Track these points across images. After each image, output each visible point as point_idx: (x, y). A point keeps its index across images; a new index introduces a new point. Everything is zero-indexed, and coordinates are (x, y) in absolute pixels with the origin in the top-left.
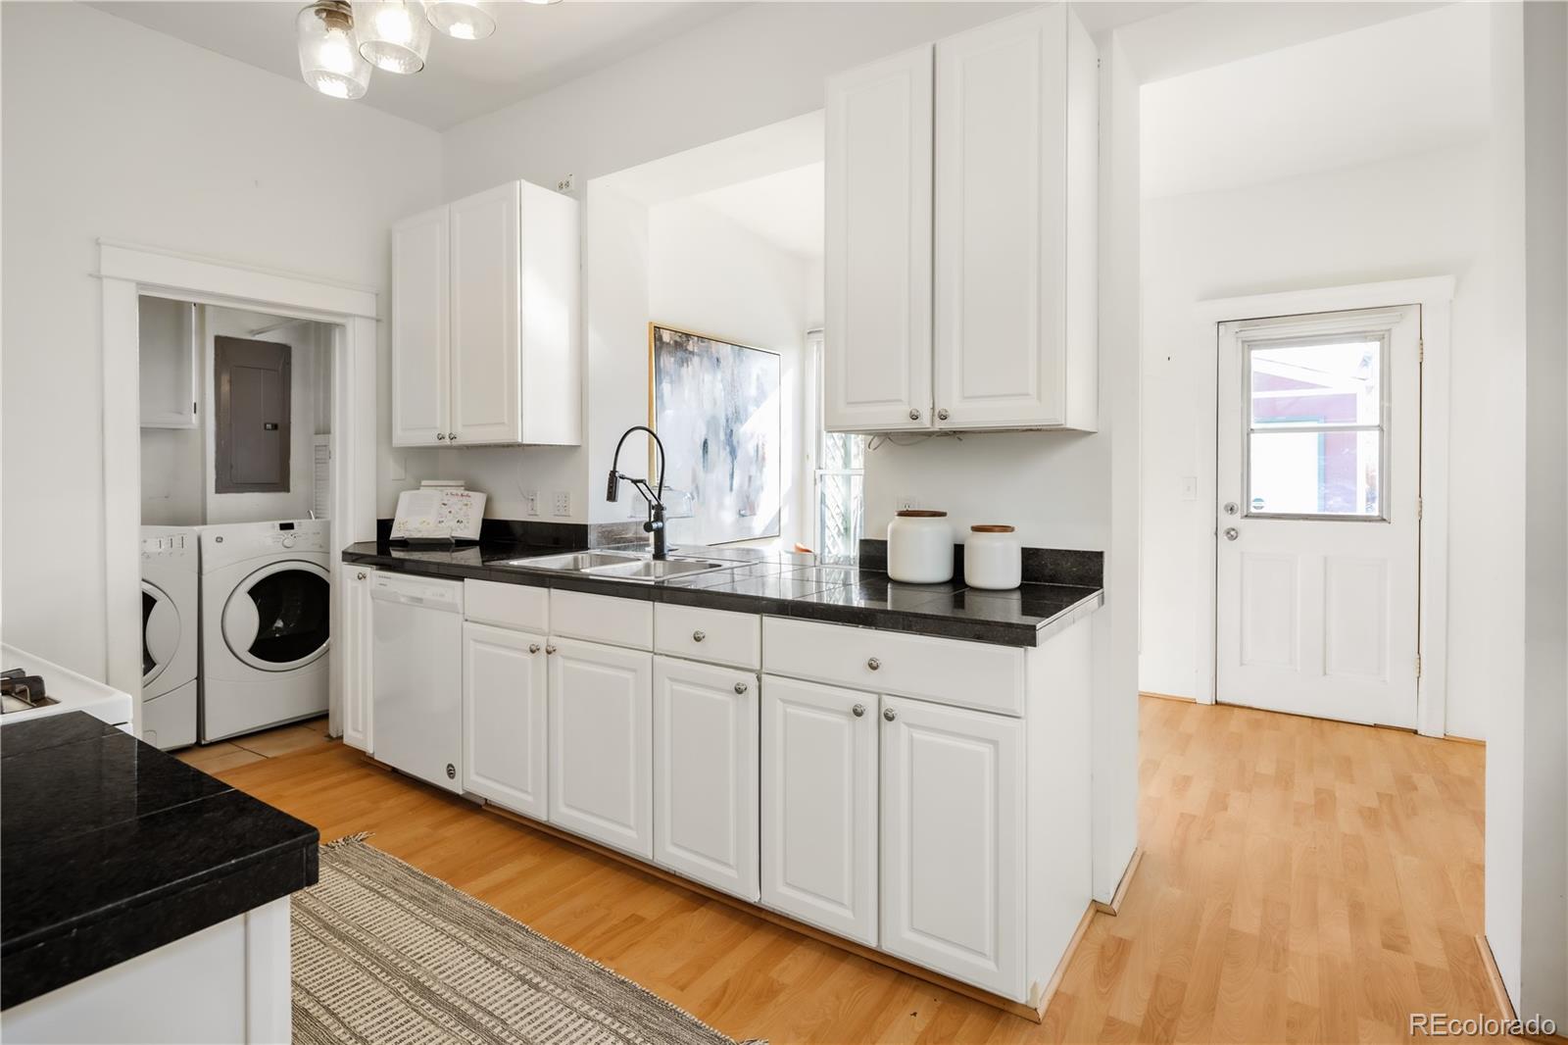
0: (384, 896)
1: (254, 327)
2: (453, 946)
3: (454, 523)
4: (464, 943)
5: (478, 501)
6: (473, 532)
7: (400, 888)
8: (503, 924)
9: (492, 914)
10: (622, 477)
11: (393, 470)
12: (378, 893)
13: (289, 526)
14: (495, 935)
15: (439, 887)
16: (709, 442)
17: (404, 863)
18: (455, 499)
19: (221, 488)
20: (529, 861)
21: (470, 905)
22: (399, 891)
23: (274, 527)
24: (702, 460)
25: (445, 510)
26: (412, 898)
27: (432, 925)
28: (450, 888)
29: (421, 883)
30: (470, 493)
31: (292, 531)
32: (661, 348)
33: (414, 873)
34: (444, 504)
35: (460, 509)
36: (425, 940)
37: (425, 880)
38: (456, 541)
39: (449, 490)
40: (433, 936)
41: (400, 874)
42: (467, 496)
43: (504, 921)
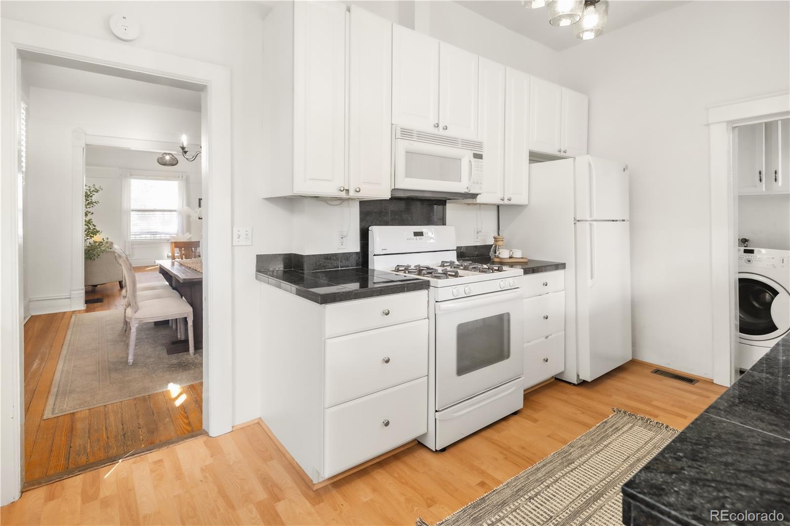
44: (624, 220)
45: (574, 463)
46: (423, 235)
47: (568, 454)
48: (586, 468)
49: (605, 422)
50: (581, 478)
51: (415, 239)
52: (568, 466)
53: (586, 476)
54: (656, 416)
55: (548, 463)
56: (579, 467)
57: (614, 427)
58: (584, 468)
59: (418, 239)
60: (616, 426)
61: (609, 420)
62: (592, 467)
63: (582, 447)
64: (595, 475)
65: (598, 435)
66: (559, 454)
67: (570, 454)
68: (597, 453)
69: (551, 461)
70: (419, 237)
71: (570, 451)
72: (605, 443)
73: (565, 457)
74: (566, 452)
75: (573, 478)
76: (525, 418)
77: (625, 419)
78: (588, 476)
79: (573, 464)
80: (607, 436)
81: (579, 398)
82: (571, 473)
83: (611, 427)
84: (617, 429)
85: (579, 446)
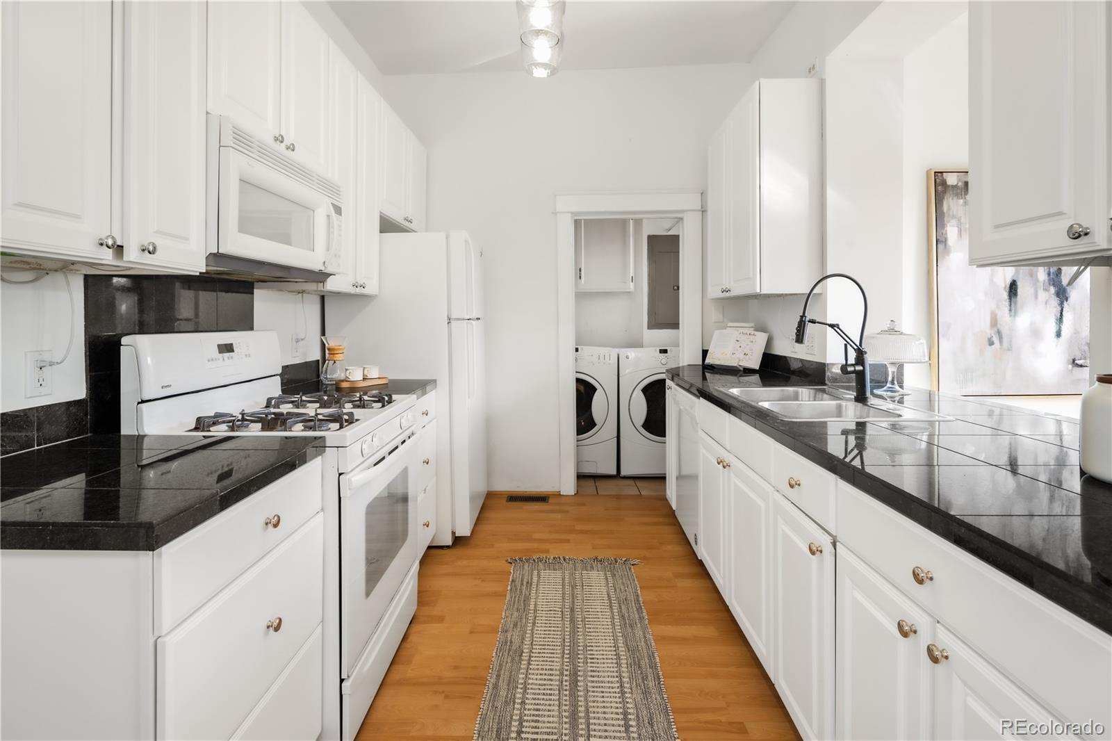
0: (611, 607)
1: (668, 226)
2: (612, 663)
3: (742, 356)
4: (619, 665)
5: (761, 338)
6: (755, 363)
7: (623, 607)
8: (651, 667)
9: (651, 657)
10: (813, 322)
11: (714, 315)
12: (611, 603)
13: (665, 351)
14: (639, 672)
15: (641, 618)
16: (1019, 284)
17: (639, 591)
18: (744, 337)
19: (651, 326)
20: (709, 631)
21: (646, 641)
22: (621, 608)
23: (656, 351)
24: (1007, 303)
25: (738, 345)
26: (623, 617)
27: (616, 640)
28: (647, 622)
29: (635, 609)
30: (756, 333)
31: (666, 354)
32: (944, 192)
33: (638, 600)
34: (738, 341)
35: (748, 345)
36: (604, 648)
37: (639, 610)
38: (744, 368)
39: (741, 330)
40: (610, 649)
41: (632, 597)
42: (754, 335)
43: (653, 666)
44: (478, 319)
45: (523, 652)
46: (232, 351)
47: (509, 644)
48: (540, 651)
49: (513, 581)
50: (544, 667)
51: (221, 359)
52: (520, 660)
53: (547, 661)
54: (547, 551)
55: (499, 670)
56: (532, 655)
57: (525, 583)
58: (537, 651)
59: (226, 358)
60: (525, 581)
61: (515, 576)
62: (543, 645)
63: (515, 625)
64: (552, 653)
65: (518, 602)
66: (500, 651)
67: (511, 642)
68: (534, 624)
69: (501, 665)
70: (228, 354)
71: (509, 639)
72: (532, 607)
73: (509, 650)
74: (506, 642)
75: (537, 672)
76: (425, 622)
77: (526, 567)
78: (548, 659)
79: (523, 654)
80: (527, 599)
81: (465, 562)
82: (531, 667)
83: (522, 584)
84: (529, 584)
85: (512, 626)
